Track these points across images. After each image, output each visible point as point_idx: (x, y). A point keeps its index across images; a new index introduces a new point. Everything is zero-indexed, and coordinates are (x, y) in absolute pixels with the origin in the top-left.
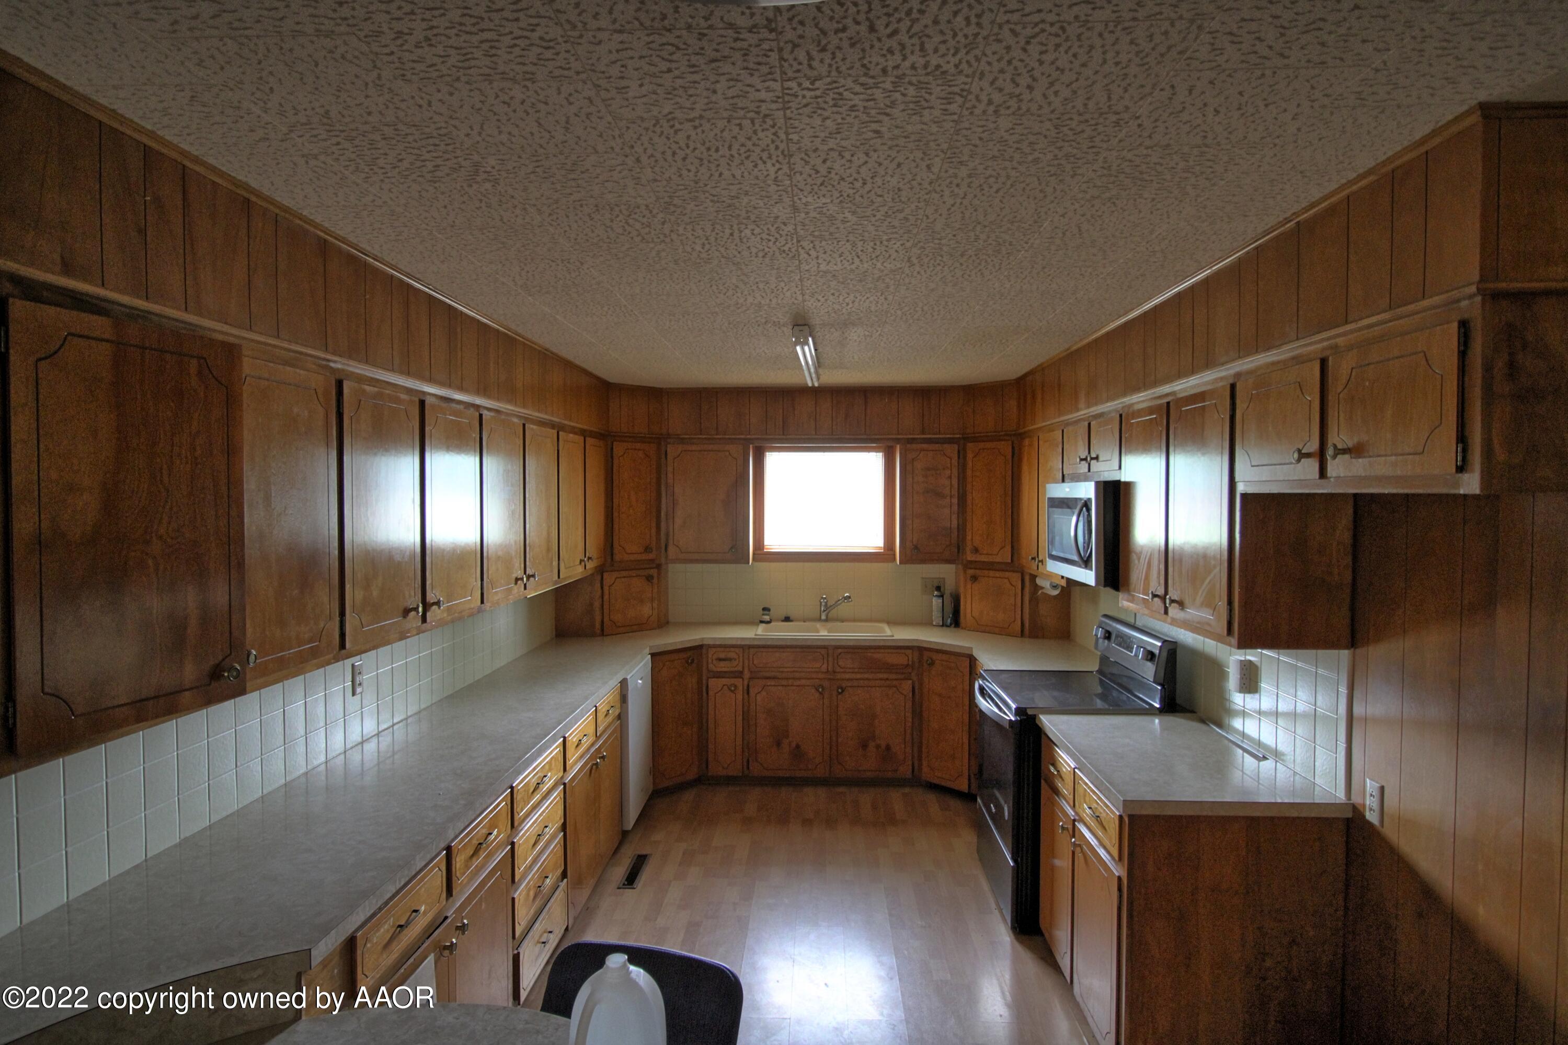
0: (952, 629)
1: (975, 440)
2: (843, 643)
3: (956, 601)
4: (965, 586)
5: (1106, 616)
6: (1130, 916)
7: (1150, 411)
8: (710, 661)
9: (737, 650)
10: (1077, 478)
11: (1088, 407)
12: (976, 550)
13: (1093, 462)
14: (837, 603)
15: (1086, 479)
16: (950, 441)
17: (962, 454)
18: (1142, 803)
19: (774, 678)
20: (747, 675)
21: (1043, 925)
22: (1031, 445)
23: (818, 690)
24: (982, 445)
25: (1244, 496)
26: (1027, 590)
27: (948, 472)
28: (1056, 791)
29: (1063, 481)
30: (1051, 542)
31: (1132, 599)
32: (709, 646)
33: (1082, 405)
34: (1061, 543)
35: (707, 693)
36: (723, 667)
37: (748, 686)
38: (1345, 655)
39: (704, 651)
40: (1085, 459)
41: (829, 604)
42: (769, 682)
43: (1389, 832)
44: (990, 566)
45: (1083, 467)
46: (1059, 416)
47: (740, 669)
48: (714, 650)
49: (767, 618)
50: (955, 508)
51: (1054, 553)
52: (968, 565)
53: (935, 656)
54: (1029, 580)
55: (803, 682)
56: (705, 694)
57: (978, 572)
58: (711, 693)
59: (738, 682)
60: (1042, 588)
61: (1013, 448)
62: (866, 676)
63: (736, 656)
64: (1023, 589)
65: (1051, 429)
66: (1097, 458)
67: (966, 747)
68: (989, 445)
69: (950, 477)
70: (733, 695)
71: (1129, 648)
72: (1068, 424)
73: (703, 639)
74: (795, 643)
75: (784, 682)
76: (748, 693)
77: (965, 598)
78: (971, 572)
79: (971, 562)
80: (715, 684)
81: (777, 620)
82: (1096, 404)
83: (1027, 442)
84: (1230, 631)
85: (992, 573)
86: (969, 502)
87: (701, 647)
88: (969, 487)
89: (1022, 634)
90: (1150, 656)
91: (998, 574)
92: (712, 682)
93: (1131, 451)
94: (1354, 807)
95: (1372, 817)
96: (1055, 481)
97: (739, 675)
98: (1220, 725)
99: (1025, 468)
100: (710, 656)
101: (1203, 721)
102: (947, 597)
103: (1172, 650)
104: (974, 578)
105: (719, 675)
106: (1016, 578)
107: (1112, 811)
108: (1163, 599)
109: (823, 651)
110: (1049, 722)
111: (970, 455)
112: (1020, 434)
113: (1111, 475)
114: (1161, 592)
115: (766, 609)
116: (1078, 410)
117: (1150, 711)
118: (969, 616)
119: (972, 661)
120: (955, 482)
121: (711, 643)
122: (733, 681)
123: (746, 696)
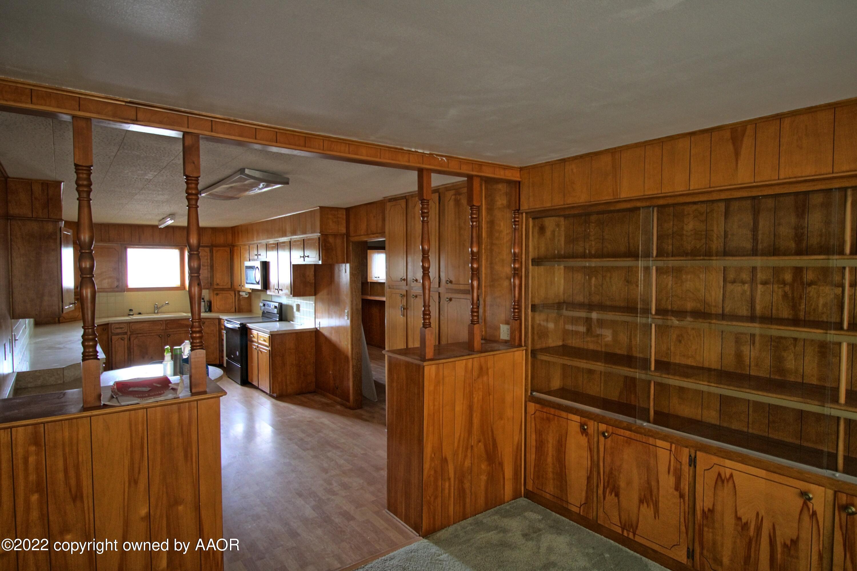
0: (209, 312)
1: (216, 246)
2: (169, 319)
3: (210, 302)
4: (214, 297)
5: (263, 300)
6: (272, 357)
7: (273, 244)
8: (112, 329)
9: (124, 324)
10: (254, 260)
11: (257, 241)
12: (218, 284)
13: (259, 256)
14: (162, 306)
15: (256, 260)
16: (207, 247)
17: (211, 251)
18: (273, 332)
19: (140, 333)
20: (129, 333)
21: (250, 380)
22: (237, 249)
23: (159, 336)
24: (219, 248)
25: (293, 265)
26: (237, 297)
27: (206, 258)
28: (253, 341)
29: (250, 261)
30: (247, 279)
31: (270, 292)
32: (112, 324)
33: (255, 239)
34: (250, 279)
35: (111, 342)
36: (119, 331)
37: (130, 337)
38: (314, 297)
39: (110, 325)
40: (257, 255)
41: (158, 307)
42: (139, 335)
43: (321, 330)
44: (223, 290)
45: (256, 257)
46: (248, 242)
47: (126, 331)
48: (114, 325)
49: (131, 313)
50: (209, 270)
51: (248, 282)
52: (215, 290)
53: (205, 320)
54: (237, 292)
55: (153, 334)
56: (110, 342)
57: (218, 292)
58: (113, 342)
59: (125, 336)
60: (242, 295)
61: (230, 250)
62: (179, 330)
63: (124, 327)
64: (235, 296)
65: (245, 245)
66: (260, 255)
67: (218, 349)
68: (222, 248)
69: (207, 259)
70: (123, 342)
71: (270, 307)
72: (250, 244)
73: (109, 321)
74: (150, 320)
75: (145, 335)
76: (130, 340)
77: (214, 300)
78: (215, 292)
79: (216, 288)
80: (115, 338)
81: (136, 314)
82: (259, 240)
83: (236, 248)
84: (291, 294)
85: (224, 292)
86: (214, 268)
87: (108, 324)
88: (214, 262)
89: (235, 312)
90: (276, 307)
91: (226, 292)
92: (113, 337)
93: (269, 250)
94: (316, 328)
95: (318, 329)
96: (247, 261)
97: (126, 333)
98: (293, 321)
99: (235, 257)
100: (112, 327)
101: (289, 321)
102: (206, 302)
103: (281, 305)
104: (217, 294)
105: (118, 334)
106: (232, 293)
107: (267, 336)
108: (278, 290)
109: (161, 322)
110: (250, 325)
111: (214, 252)
112: (234, 245)
113: (264, 259)
114: (277, 288)
115: (131, 310)
116: (254, 241)
117: (276, 321)
118: (215, 307)
119: (220, 320)
120: (209, 261)
121: (113, 322)
122: (123, 336)
123: (129, 342)
